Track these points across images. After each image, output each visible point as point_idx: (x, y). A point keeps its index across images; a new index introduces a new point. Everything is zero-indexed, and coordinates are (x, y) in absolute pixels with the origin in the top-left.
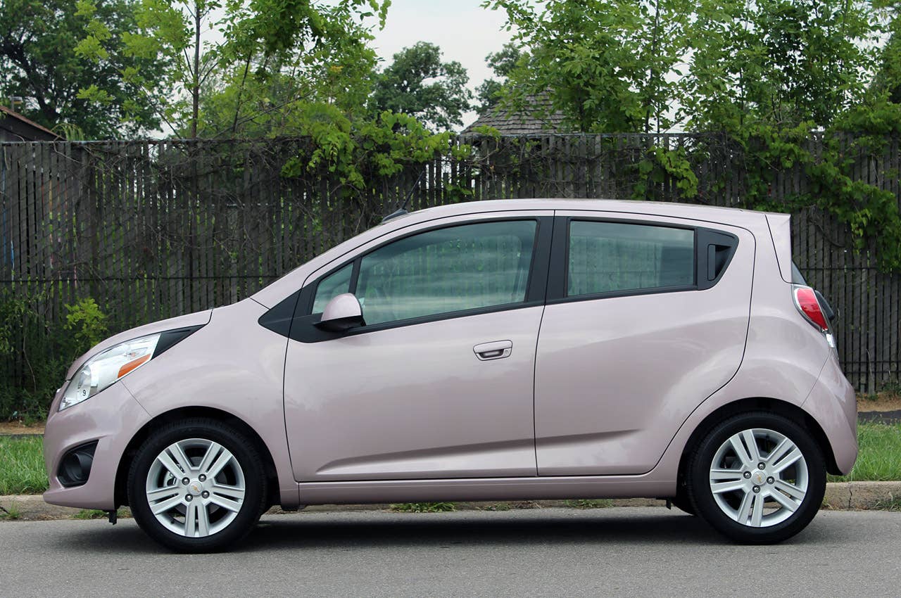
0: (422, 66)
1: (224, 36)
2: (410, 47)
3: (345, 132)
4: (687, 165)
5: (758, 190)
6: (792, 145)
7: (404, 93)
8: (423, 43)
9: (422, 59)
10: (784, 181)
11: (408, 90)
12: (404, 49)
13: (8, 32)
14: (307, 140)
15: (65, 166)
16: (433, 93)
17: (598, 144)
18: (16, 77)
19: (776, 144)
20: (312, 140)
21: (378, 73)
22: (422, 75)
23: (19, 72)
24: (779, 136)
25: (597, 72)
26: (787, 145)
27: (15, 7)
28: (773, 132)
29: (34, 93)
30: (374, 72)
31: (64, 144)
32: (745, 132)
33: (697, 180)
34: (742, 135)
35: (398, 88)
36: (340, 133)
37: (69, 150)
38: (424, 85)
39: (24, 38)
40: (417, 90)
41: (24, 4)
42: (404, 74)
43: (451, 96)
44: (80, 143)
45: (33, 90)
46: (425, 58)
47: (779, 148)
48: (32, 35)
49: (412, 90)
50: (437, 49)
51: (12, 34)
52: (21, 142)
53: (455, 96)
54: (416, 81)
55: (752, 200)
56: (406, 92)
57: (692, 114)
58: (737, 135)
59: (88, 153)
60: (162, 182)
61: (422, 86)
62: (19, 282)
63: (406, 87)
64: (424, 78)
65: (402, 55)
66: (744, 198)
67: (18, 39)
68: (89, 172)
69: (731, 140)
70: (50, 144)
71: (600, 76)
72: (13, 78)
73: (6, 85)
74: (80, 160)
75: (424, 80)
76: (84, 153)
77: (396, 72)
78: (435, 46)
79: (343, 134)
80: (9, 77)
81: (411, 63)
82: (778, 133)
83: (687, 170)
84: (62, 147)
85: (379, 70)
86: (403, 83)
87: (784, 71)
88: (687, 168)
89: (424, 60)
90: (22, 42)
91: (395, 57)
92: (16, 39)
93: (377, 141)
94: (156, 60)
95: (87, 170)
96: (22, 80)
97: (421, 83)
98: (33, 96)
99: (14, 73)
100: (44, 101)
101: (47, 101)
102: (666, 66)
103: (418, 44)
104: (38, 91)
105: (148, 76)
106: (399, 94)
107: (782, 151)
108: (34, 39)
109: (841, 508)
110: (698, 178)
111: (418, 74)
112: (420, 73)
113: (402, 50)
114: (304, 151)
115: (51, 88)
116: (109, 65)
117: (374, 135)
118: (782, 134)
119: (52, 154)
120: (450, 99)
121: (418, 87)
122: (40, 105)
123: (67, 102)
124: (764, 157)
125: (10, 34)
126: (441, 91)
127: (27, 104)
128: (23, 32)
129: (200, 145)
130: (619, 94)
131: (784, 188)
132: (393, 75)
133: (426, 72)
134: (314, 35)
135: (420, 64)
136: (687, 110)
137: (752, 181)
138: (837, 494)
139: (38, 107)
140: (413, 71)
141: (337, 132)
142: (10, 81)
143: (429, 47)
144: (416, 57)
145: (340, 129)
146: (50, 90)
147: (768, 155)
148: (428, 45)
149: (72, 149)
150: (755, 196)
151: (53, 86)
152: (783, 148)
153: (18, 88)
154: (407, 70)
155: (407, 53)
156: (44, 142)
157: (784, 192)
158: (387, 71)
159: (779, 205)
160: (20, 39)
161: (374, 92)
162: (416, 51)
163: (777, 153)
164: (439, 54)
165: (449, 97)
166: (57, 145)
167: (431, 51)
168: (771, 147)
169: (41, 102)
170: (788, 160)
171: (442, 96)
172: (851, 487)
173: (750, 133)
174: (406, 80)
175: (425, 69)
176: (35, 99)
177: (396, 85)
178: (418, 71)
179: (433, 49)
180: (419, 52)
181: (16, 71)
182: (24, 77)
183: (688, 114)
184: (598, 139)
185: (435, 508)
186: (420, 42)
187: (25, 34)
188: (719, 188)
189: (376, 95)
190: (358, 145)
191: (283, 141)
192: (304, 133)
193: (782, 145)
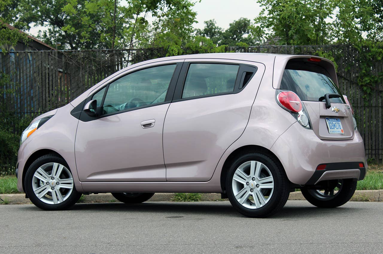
0: (243, 29)
1: (128, 3)
2: (237, 20)
3: (179, 45)
4: (333, 59)
5: (366, 70)
6: (381, 50)
7: (234, 41)
8: (243, 18)
9: (242, 25)
10: (378, 66)
11: (236, 39)
12: (234, 21)
13: (57, 14)
14: (162, 49)
15: (55, 61)
16: (248, 41)
17: (293, 50)
18: (60, 35)
19: (374, 49)
20: (163, 49)
21: (223, 32)
22: (243, 33)
23: (61, 33)
24: (375, 46)
25: (294, 17)
26: (379, 49)
27: (60, 3)
28: (372, 44)
29: (68, 42)
30: (221, 32)
31: (55, 52)
32: (360, 44)
33: (337, 66)
34: (358, 45)
35: (231, 39)
36: (176, 46)
37: (57, 55)
38: (243, 37)
39: (64, 17)
40: (240, 39)
41: (64, 2)
42: (235, 32)
43: (256, 42)
44: (62, 51)
45: (68, 40)
46: (244, 25)
47: (375, 51)
48: (67, 16)
49: (238, 40)
50: (249, 21)
51: (59, 16)
52: (35, 51)
53: (257, 42)
54: (239, 36)
55: (363, 75)
56: (235, 40)
57: (337, 37)
58: (356, 45)
59: (65, 56)
60: (97, 68)
61: (242, 38)
62: (35, 113)
63: (235, 38)
64: (243, 34)
65: (233, 24)
66: (359, 74)
67: (61, 18)
68: (66, 64)
69: (353, 48)
70: (48, 52)
71: (296, 19)
72: (59, 35)
73: (56, 38)
74: (61, 59)
75: (244, 35)
76: (63, 56)
77: (231, 31)
78: (248, 19)
79: (178, 46)
80: (57, 35)
81: (238, 27)
82: (375, 44)
83: (333, 61)
84: (53, 53)
85: (223, 31)
86: (234, 36)
87: (380, 17)
88: (333, 60)
89: (243, 26)
90: (63, 19)
91: (230, 25)
92: (60, 18)
93: (192, 49)
94: (122, 27)
95: (65, 63)
96: (63, 36)
97: (242, 36)
98: (68, 43)
99: (59, 33)
100: (72, 45)
101: (74, 45)
102: (326, 15)
103: (240, 19)
104: (70, 41)
105: (119, 34)
106: (233, 41)
107: (377, 52)
108: (68, 18)
109: (375, 201)
110: (338, 65)
111: (241, 32)
112: (242, 32)
113: (233, 22)
114: (160, 54)
115: (76, 39)
116: (102, 29)
117: (191, 46)
118: (377, 45)
119: (49, 56)
120: (255, 43)
121: (241, 38)
122: (71, 47)
123: (83, 45)
124: (368, 55)
125: (57, 16)
126: (251, 40)
127: (65, 47)
128: (63, 15)
129: (114, 52)
130: (304, 27)
131: (378, 69)
132: (229, 33)
133: (245, 32)
134: (167, 4)
135: (242, 27)
136: (335, 36)
137: (363, 66)
138: (373, 195)
139: (70, 48)
140: (239, 31)
141: (175, 45)
142: (58, 37)
143: (246, 20)
144: (240, 24)
145: (176, 44)
146: (75, 41)
147: (370, 54)
148: (245, 19)
149: (58, 54)
150: (364, 73)
151: (77, 39)
152: (377, 51)
153: (61, 40)
154: (236, 30)
155: (236, 23)
156: (46, 51)
157: (378, 71)
158: (227, 31)
159: (376, 77)
160: (62, 18)
161: (221, 41)
162: (240, 22)
163: (374, 53)
164: (250, 23)
165: (255, 42)
166: (51, 52)
167: (246, 22)
168: (372, 51)
169: (71, 46)
170: (379, 56)
171: (252, 42)
172: (380, 192)
173: (362, 45)
174: (235, 35)
175: (244, 30)
176: (69, 44)
177: (230, 37)
178: (241, 31)
179: (248, 21)
180: (241, 22)
181: (60, 32)
182: (64, 35)
183: (336, 37)
184: (293, 48)
185: (191, 200)
186: (241, 18)
187: (64, 16)
188: (348, 69)
189: (221, 42)
190: (184, 51)
191: (151, 50)
192: (160, 46)
193: (376, 50)
